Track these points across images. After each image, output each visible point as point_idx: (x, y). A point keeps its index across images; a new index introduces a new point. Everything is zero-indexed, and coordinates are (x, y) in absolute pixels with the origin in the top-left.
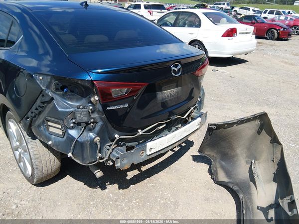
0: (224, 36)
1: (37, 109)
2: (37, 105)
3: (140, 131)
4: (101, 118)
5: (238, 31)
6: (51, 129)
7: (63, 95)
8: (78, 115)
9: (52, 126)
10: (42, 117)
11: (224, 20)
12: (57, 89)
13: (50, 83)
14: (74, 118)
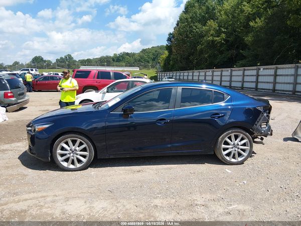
9: (262, 125)
10: (260, 122)
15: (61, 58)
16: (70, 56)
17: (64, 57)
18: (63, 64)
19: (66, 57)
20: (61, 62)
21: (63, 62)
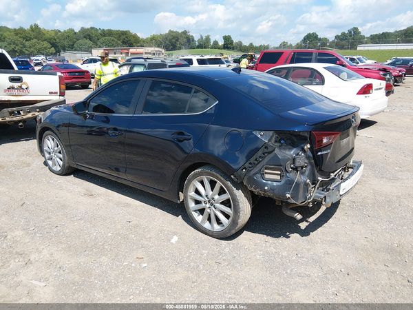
0: (359, 93)
1: (256, 160)
2: (258, 157)
3: (332, 174)
4: (310, 163)
5: (374, 88)
6: (267, 176)
7: (280, 146)
8: (297, 160)
9: (266, 173)
10: (259, 166)
11: (355, 78)
12: (276, 142)
13: (272, 137)
14: (294, 163)
15: (343, 34)
16: (355, 30)
17: (346, 32)
18: (344, 42)
19: (350, 32)
20: (341, 40)
21: (346, 39)
